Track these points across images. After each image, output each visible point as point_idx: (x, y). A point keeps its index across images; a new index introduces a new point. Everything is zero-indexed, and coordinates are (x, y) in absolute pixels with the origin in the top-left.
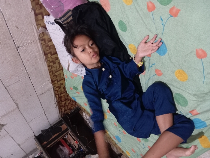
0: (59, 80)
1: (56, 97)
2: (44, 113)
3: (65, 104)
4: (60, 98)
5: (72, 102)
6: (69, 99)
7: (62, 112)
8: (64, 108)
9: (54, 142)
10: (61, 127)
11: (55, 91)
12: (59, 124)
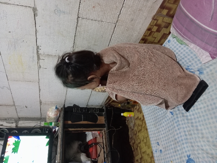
9: (79, 129)
10: (98, 117)
12: (97, 112)
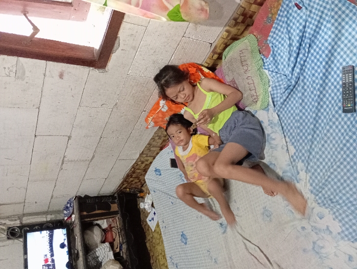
0: (149, 155)
1: (131, 170)
2: (106, 179)
3: (132, 181)
4: (134, 172)
5: (140, 183)
6: (140, 179)
7: (121, 187)
8: (126, 185)
10: (111, 205)
11: (135, 163)
12: (110, 200)
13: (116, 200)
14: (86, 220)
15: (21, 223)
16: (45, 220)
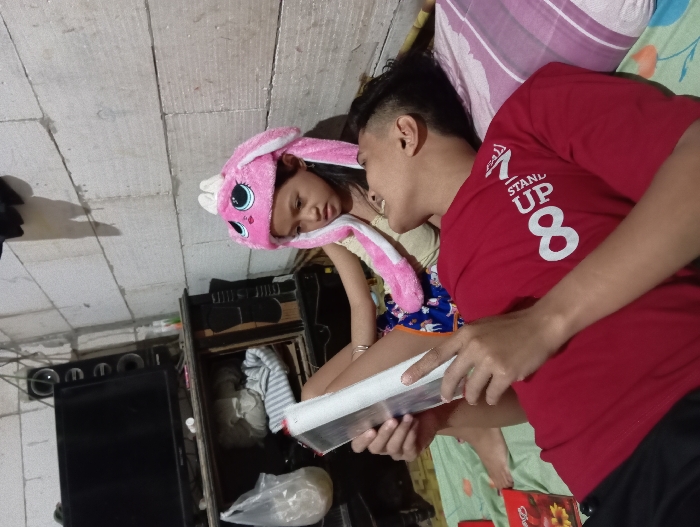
10: (282, 305)
12: (277, 292)
13: (295, 292)
14: (214, 350)
15: (74, 351)
16: (132, 339)
